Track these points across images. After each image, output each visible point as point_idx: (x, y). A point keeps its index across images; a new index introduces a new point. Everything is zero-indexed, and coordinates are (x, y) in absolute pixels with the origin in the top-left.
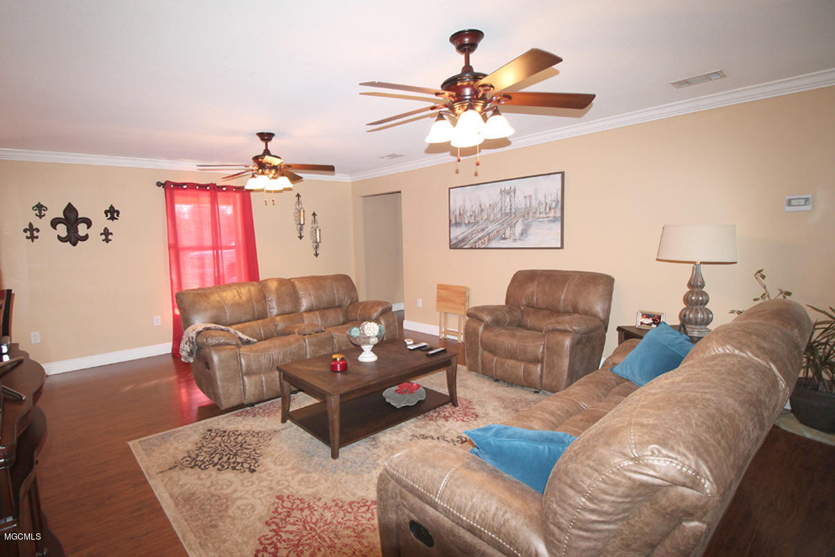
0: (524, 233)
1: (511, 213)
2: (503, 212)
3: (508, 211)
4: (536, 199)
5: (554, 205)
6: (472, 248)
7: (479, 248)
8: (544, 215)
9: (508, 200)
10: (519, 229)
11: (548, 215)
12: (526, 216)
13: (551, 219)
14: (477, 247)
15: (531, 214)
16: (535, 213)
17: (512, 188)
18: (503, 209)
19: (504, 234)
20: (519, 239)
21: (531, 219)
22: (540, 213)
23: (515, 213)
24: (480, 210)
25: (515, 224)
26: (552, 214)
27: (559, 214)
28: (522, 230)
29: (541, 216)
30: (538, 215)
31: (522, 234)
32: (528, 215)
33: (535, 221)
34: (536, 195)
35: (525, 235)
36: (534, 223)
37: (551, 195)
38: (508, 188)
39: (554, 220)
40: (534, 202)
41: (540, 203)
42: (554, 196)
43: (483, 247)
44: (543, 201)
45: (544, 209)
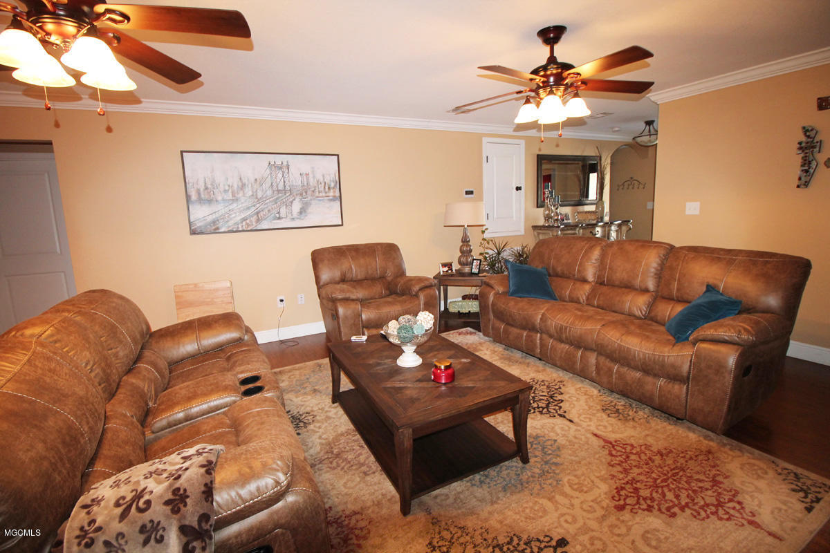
0: (302, 211)
1: (285, 190)
2: (275, 188)
3: (281, 187)
4: (314, 177)
5: (332, 185)
6: (232, 232)
7: (243, 231)
8: (324, 194)
9: (280, 175)
10: (296, 207)
11: (327, 195)
12: (304, 194)
13: (331, 198)
14: (240, 229)
15: (309, 192)
16: (313, 191)
17: (285, 163)
18: (275, 184)
19: (278, 213)
20: (298, 218)
21: (309, 198)
22: (319, 192)
23: (290, 190)
24: (240, 184)
25: (292, 202)
26: (331, 194)
27: (338, 194)
28: (301, 209)
29: (321, 194)
30: (317, 194)
31: (301, 213)
32: (306, 193)
33: (314, 199)
34: (313, 172)
35: (304, 214)
36: (313, 202)
37: (329, 175)
38: (279, 162)
39: (334, 199)
40: (311, 180)
41: (318, 182)
42: (333, 176)
43: (249, 229)
44: (321, 180)
45: (323, 188)
